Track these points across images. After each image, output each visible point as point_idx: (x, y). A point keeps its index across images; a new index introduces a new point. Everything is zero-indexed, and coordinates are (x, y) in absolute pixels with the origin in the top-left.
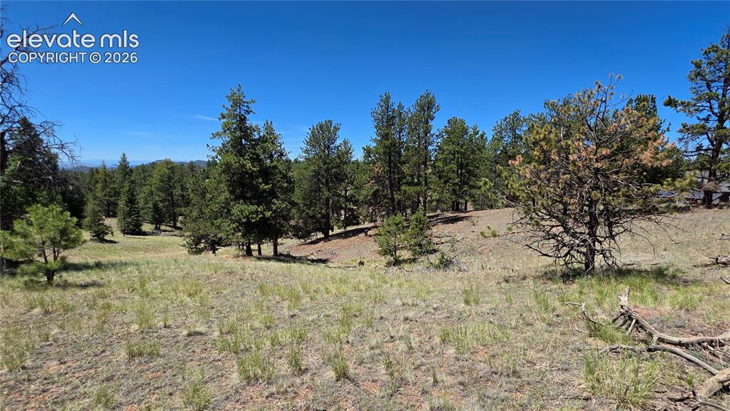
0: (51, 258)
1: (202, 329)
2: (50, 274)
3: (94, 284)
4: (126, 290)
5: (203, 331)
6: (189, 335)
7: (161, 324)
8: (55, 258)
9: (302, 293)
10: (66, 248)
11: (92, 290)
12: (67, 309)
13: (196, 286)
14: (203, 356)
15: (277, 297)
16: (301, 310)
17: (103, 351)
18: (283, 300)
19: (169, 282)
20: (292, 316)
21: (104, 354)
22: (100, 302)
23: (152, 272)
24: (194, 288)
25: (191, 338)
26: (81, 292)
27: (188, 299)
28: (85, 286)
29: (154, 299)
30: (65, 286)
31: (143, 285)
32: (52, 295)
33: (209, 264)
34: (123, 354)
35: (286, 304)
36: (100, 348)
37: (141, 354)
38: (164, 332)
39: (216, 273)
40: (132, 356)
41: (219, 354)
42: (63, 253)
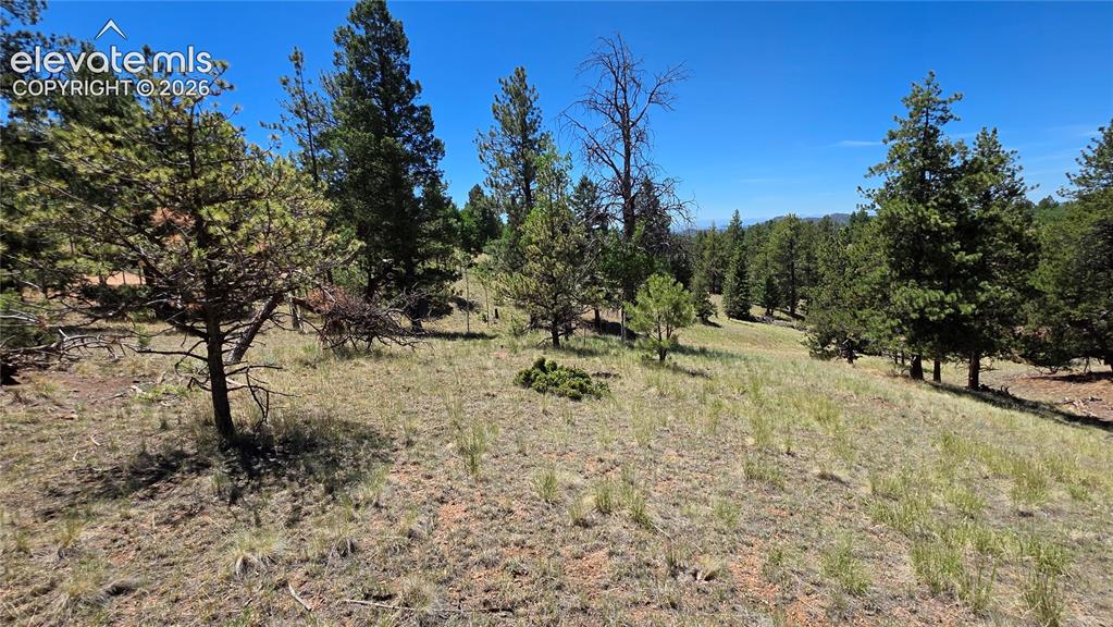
0: (664, 337)
1: (843, 474)
2: (663, 353)
3: (701, 374)
4: (736, 390)
5: (844, 479)
6: (823, 476)
7: (783, 447)
8: (668, 336)
9: (1048, 479)
10: (678, 326)
11: (700, 381)
12: (680, 397)
13: (829, 408)
14: (847, 515)
15: (985, 469)
16: (1045, 509)
17: (718, 458)
18: (998, 475)
19: (790, 392)
20: (1023, 514)
21: (718, 462)
22: (711, 398)
23: (765, 373)
24: (825, 410)
25: (824, 482)
26: (690, 380)
27: (816, 424)
28: (694, 374)
29: (770, 410)
30: (676, 369)
31: (756, 390)
32: (665, 376)
33: (846, 380)
34: (740, 471)
35: (1007, 486)
36: (715, 455)
37: (761, 478)
38: (786, 459)
39: (857, 394)
40: (750, 476)
41: (874, 524)
42: (676, 332)
